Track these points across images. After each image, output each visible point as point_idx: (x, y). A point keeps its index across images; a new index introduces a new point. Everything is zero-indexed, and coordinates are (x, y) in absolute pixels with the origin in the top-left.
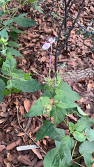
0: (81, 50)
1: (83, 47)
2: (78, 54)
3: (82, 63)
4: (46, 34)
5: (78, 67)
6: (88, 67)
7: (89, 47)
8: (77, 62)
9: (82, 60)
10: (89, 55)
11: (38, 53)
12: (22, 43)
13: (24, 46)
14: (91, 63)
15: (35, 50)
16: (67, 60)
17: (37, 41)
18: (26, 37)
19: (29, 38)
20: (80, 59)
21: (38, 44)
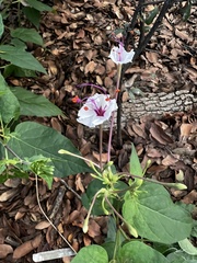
0: (169, 48)
1: (172, 42)
2: (163, 57)
3: (169, 78)
4: (98, 11)
5: (162, 86)
6: (182, 87)
7: (185, 41)
8: (159, 74)
9: (170, 70)
10: (184, 60)
11: (82, 52)
12: (51, 30)
13: (54, 37)
14: (188, 79)
15: (75, 47)
16: (138, 70)
17: (80, 27)
18: (57, 18)
19: (64, 21)
20: (166, 69)
21: (82, 35)
